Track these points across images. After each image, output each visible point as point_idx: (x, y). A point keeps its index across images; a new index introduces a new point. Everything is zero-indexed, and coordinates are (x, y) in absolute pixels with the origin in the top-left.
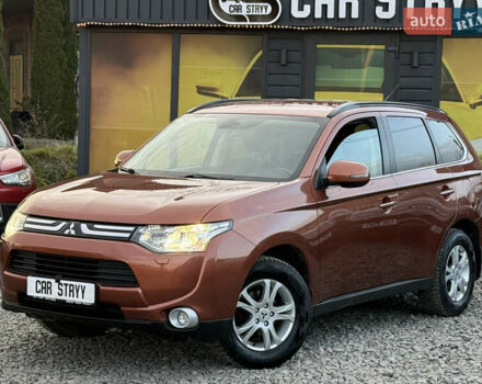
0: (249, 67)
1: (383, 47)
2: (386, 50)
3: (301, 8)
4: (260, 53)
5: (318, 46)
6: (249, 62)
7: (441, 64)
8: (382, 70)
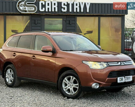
0: (26, 25)
1: (62, 19)
2: (63, 20)
3: (42, 9)
4: (29, 21)
5: (45, 19)
6: (26, 23)
7: (76, 23)
8: (62, 25)
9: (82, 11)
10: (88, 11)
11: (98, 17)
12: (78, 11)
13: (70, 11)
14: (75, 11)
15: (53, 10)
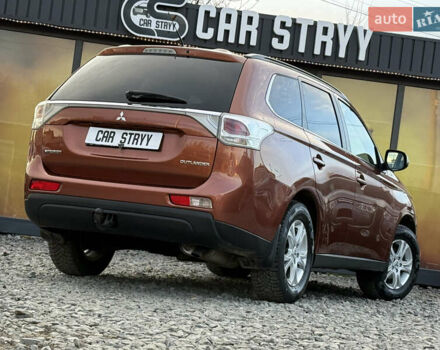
3: (205, 30)
9: (342, 54)
10: (362, 57)
11: (396, 86)
12: (328, 52)
13: (302, 49)
14: (317, 51)
15: (242, 41)
